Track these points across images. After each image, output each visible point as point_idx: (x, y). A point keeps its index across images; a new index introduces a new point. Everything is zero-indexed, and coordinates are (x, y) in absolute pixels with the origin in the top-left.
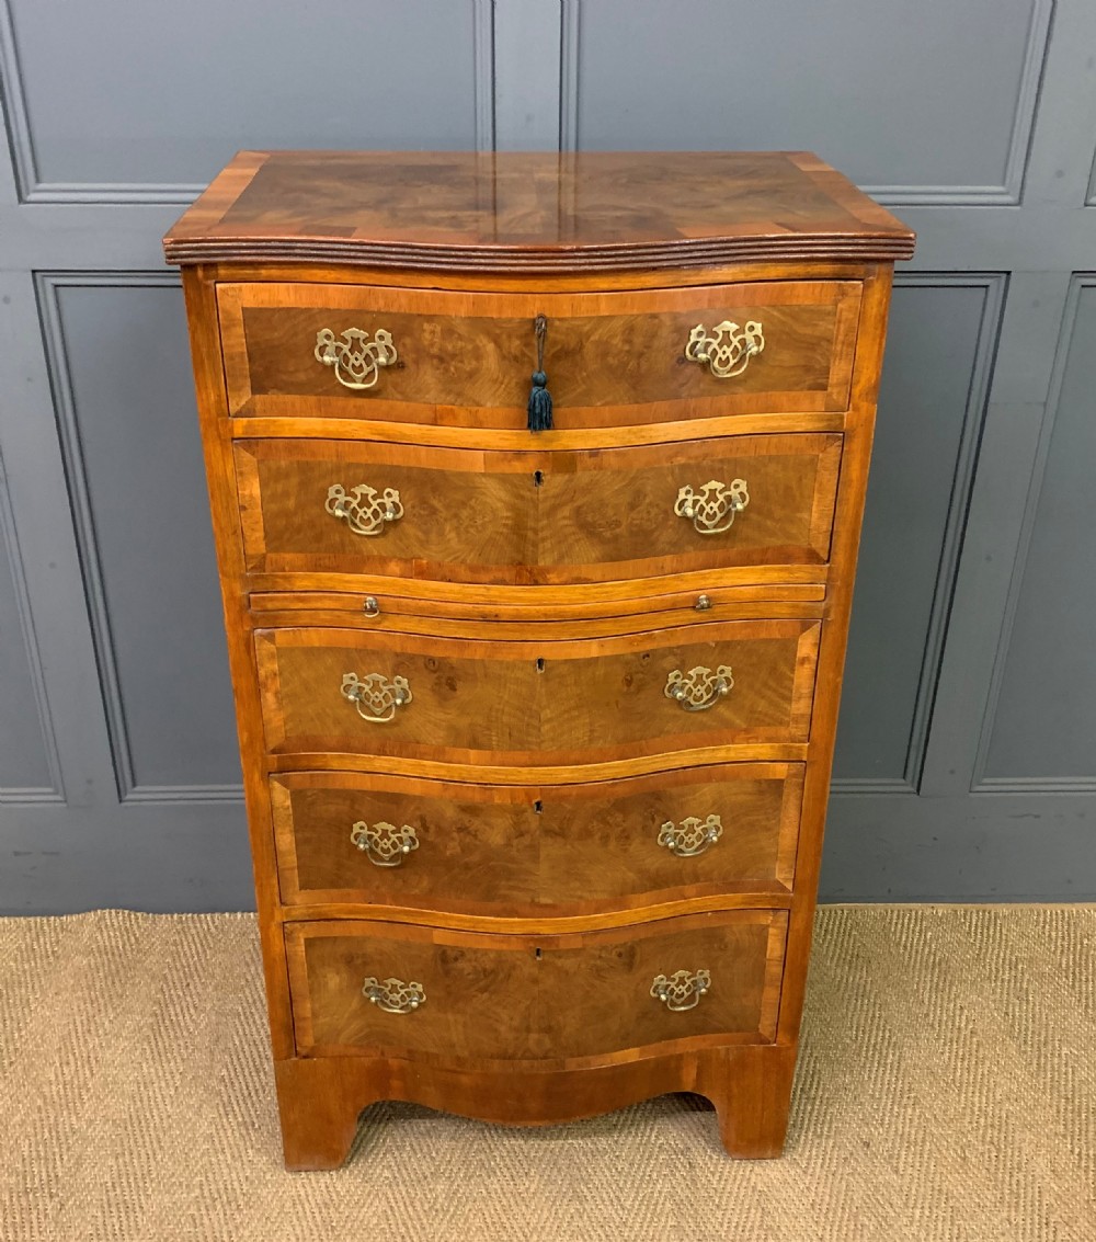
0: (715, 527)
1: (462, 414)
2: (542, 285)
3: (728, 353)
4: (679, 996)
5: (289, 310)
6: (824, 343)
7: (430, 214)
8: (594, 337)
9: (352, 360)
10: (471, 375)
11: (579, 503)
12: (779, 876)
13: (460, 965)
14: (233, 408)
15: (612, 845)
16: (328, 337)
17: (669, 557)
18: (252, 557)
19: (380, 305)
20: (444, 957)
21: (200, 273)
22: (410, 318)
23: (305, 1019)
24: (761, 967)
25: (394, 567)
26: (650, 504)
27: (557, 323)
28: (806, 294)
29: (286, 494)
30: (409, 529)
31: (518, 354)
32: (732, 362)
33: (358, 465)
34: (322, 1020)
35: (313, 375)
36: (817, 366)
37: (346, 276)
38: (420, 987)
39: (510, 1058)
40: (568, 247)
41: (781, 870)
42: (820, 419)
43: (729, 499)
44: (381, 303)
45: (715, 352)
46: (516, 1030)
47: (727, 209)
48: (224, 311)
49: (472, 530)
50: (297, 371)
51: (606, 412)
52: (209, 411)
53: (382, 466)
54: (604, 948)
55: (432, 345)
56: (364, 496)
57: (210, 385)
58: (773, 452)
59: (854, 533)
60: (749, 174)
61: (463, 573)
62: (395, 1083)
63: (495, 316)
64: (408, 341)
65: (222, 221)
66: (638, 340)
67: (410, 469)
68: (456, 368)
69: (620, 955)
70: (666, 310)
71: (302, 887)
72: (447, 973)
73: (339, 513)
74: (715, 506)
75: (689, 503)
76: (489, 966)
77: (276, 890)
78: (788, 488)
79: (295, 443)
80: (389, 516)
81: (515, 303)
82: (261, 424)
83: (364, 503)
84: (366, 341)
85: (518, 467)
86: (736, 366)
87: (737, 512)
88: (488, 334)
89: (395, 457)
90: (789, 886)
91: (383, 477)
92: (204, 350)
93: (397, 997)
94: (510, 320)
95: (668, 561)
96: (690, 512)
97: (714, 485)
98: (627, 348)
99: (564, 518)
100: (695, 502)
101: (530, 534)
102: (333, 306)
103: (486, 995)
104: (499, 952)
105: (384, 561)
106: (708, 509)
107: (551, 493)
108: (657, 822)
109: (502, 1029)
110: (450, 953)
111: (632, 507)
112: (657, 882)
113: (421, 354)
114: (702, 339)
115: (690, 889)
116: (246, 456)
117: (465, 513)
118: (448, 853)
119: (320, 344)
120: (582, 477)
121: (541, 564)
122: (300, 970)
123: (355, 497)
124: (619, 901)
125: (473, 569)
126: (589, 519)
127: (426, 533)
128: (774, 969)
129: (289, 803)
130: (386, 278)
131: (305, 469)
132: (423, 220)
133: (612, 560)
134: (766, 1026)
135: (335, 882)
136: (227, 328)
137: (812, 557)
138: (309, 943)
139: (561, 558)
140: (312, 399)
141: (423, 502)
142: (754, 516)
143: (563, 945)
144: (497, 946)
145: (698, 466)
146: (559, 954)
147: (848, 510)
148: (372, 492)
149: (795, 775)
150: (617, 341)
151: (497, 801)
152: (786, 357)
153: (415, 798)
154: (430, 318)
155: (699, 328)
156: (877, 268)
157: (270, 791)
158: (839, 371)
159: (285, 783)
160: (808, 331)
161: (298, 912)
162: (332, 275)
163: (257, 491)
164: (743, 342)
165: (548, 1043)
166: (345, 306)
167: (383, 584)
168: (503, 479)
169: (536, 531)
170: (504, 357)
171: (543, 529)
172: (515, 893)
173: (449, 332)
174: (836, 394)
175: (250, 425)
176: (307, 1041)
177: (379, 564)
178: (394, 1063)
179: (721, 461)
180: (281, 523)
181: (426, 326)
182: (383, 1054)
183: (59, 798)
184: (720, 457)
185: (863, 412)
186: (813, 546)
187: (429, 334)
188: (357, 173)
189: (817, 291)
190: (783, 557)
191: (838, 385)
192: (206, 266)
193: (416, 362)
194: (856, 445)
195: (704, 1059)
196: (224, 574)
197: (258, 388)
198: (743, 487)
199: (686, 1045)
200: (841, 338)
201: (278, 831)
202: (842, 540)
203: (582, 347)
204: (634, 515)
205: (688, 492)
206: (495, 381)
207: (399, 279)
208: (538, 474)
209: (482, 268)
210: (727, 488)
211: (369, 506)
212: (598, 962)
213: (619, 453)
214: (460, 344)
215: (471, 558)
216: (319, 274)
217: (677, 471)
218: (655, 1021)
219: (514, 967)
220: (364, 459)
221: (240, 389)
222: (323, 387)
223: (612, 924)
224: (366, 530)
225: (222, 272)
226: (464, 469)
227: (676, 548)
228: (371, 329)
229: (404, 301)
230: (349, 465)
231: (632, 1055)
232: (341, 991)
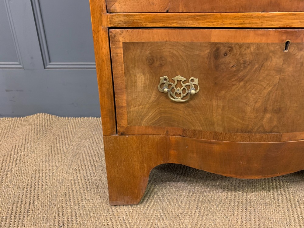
13: (228, 59)
20: (217, 54)
23: (122, 107)
34: (132, 109)
38: (196, 81)
39: (248, 132)
46: (258, 111)
62: (172, 152)
72: (217, 67)
93: (179, 90)
103: (242, 83)
104: (259, 46)
109: (249, 109)
110: (221, 49)
138: (126, 46)
161: (118, 19)
176: (123, 123)
178: (172, 138)
182: (167, 132)
219: (267, 58)
232: (145, 87)
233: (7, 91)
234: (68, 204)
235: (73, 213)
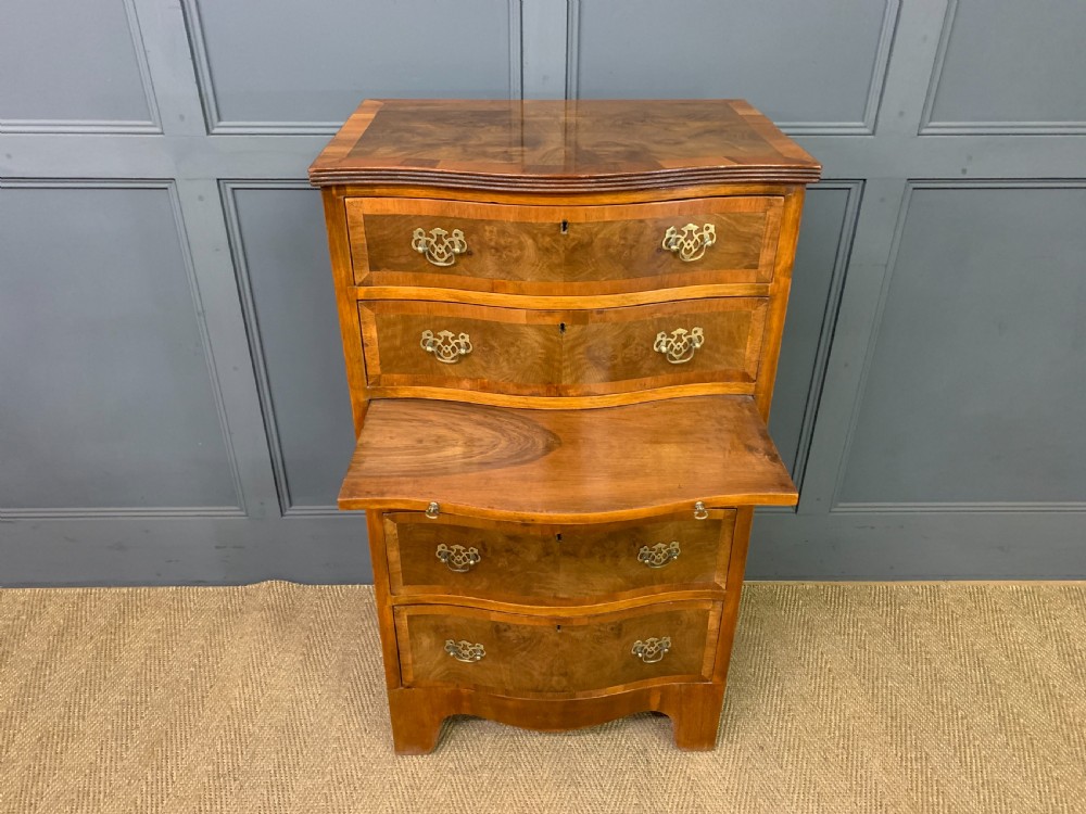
0: (681, 358)
1: (510, 285)
2: (565, 201)
3: (691, 245)
4: (649, 653)
5: (395, 216)
6: (757, 238)
7: (490, 150)
8: (600, 236)
9: (437, 249)
10: (517, 260)
11: (590, 343)
12: (717, 580)
13: (509, 634)
14: (358, 280)
15: (608, 561)
16: (421, 234)
17: (649, 378)
18: (372, 376)
19: (455, 213)
20: (498, 629)
21: (334, 192)
22: (476, 222)
23: (408, 665)
24: (704, 636)
25: (466, 383)
26: (638, 344)
27: (575, 227)
28: (744, 205)
29: (394, 336)
30: (476, 360)
31: (548, 246)
32: (694, 250)
33: (442, 318)
34: (418, 665)
35: (411, 259)
36: (752, 253)
37: (432, 193)
38: (482, 647)
39: (540, 691)
40: (584, 176)
41: (718, 577)
42: (752, 288)
43: (690, 340)
44: (457, 211)
45: (682, 244)
46: (544, 674)
47: (691, 145)
48: (351, 217)
49: (518, 361)
50: (399, 257)
51: (608, 285)
52: (341, 282)
53: (457, 318)
54: (602, 625)
55: (491, 240)
56: (446, 338)
57: (341, 265)
58: (721, 310)
59: (773, 362)
60: (705, 118)
61: (512, 389)
62: (465, 704)
63: (533, 222)
64: (474, 237)
65: (349, 155)
66: (630, 237)
67: (476, 321)
68: (507, 256)
69: (612, 629)
70: (650, 217)
71: (406, 583)
72: (499, 639)
73: (429, 349)
74: (681, 345)
75: (664, 343)
76: (526, 635)
77: (388, 586)
78: (730, 333)
79: (401, 302)
80: (463, 351)
81: (549, 213)
82: (376, 291)
83: (446, 342)
84: (446, 237)
85: (549, 321)
86: (697, 254)
87: (696, 349)
88: (529, 233)
89: (467, 313)
90: (724, 586)
91: (459, 326)
92: (337, 242)
93: (467, 653)
94: (543, 224)
95: (649, 380)
96: (664, 349)
97: (681, 331)
98: (623, 242)
99: (580, 354)
100: (668, 342)
101: (556, 364)
102: (424, 213)
103: (524, 653)
104: (533, 627)
105: (459, 379)
106: (676, 347)
107: (571, 337)
108: (638, 546)
109: (535, 673)
110: (502, 627)
111: (625, 346)
112: (636, 584)
113: (483, 246)
114: (674, 236)
115: (657, 588)
116: (367, 313)
117: (513, 350)
118: (500, 565)
119: (416, 238)
120: (592, 327)
121: (564, 383)
122: (404, 635)
123: (440, 338)
124: (612, 595)
125: (519, 386)
126: (596, 354)
127: (487, 362)
128: (712, 637)
129: (396, 531)
130: (459, 195)
131: (406, 320)
132: (485, 154)
133: (612, 381)
134: (706, 671)
135: (427, 580)
136: (353, 227)
137: (746, 378)
138: (410, 618)
139: (577, 380)
140: (410, 275)
141: (485, 343)
142: (706, 351)
143: (575, 624)
144: (532, 624)
145: (670, 318)
146: (573, 629)
147: (770, 348)
148: (451, 335)
149: (728, 517)
150: (616, 238)
151: (532, 533)
152: (732, 247)
153: (479, 529)
154: (490, 222)
155: (672, 228)
156: (794, 188)
157: (383, 524)
158: (766, 256)
159: (393, 520)
160: (746, 230)
161: (402, 600)
162: (423, 193)
163: (375, 334)
164: (702, 238)
165: (565, 683)
166: (432, 214)
167: (457, 394)
168: (539, 328)
169: (560, 362)
170: (539, 249)
171: (565, 360)
172: (543, 591)
173: (502, 233)
174: (764, 272)
175: (368, 291)
176: (409, 677)
177: (456, 381)
178: (464, 691)
179: (686, 316)
180: (392, 354)
181: (487, 228)
182: (458, 686)
183: (243, 513)
184: (685, 313)
185: (782, 284)
186: (747, 370)
187: (489, 234)
188: (441, 117)
189: (753, 203)
190: (726, 377)
191: (767, 265)
192: (338, 186)
193: (480, 251)
194: (777, 305)
195: (664, 691)
196: (352, 386)
197: (374, 267)
198: (700, 332)
199: (655, 683)
200: (768, 235)
201: (389, 549)
202: (765, 368)
203: (592, 242)
204: (626, 351)
205: (663, 336)
206: (533, 265)
207: (469, 196)
208: (562, 325)
209: (524, 190)
210: (689, 333)
211: (450, 344)
212: (598, 634)
213: (616, 310)
214: (510, 239)
215: (518, 379)
216: (415, 192)
217: (656, 323)
218: (634, 669)
219: (543, 636)
220: (445, 314)
221: (362, 268)
222: (419, 266)
223: (607, 610)
224: (448, 360)
225: (349, 190)
226: (513, 321)
227: (654, 372)
228: (450, 229)
229: (472, 211)
230: (436, 318)
231: (619, 690)
232: (431, 648)
233: (217, 547)
234: (344, 753)
235: (353, 766)
